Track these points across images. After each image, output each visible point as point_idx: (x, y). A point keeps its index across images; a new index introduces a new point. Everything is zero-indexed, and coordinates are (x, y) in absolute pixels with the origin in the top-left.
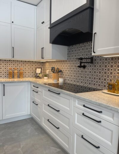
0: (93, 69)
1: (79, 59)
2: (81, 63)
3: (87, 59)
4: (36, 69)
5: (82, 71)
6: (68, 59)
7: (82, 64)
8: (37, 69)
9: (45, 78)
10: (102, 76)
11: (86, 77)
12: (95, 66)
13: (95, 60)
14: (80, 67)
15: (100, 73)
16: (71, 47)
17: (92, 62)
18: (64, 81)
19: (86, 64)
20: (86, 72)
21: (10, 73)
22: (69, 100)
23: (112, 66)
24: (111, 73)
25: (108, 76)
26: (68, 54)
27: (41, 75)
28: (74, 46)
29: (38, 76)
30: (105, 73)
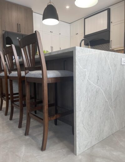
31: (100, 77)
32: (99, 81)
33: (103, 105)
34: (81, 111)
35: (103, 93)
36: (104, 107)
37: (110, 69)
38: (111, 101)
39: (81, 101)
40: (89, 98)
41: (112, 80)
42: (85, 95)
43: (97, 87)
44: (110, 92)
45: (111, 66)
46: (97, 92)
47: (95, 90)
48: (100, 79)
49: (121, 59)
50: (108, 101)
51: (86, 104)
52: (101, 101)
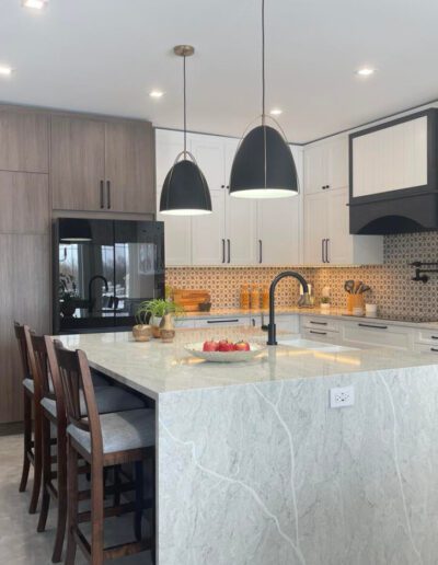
1: (413, 264)
2: (418, 272)
3: (429, 264)
5: (420, 288)
6: (385, 262)
7: (421, 274)
11: (429, 300)
14: (417, 279)
16: (392, 237)
18: (378, 310)
19: (427, 274)
20: (429, 289)
21: (243, 296)
26: (385, 251)
27: (311, 301)
28: (400, 237)
31: (240, 454)
32: (237, 465)
33: (256, 528)
34: (173, 545)
35: (256, 496)
36: (259, 534)
37: (279, 426)
38: (289, 517)
39: (175, 520)
40: (201, 514)
41: (289, 457)
42: (188, 506)
43: (232, 481)
44: (284, 490)
45: (285, 420)
46: (230, 495)
47: (224, 490)
48: (240, 459)
49: (329, 392)
50: (275, 518)
51: (192, 530)
52: (248, 518)
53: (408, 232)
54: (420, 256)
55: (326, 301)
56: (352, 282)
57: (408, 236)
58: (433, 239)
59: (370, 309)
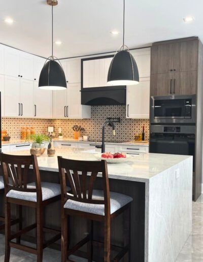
0: (119, 127)
3: (113, 119)
4: (47, 128)
5: (109, 129)
6: (92, 117)
8: (49, 128)
9: (60, 137)
10: (128, 132)
12: (122, 124)
13: (122, 120)
15: (126, 129)
17: (119, 122)
18: (88, 139)
21: (23, 133)
22: (114, 148)
23: (135, 125)
24: (135, 129)
25: (132, 132)
26: (91, 113)
27: (54, 134)
29: (51, 136)
30: (130, 129)
37: (168, 189)
38: (169, 228)
45: (169, 186)
53: (103, 105)
54: (109, 115)
55: (61, 135)
56: (77, 126)
57: (103, 107)
58: (115, 108)
59: (85, 138)
